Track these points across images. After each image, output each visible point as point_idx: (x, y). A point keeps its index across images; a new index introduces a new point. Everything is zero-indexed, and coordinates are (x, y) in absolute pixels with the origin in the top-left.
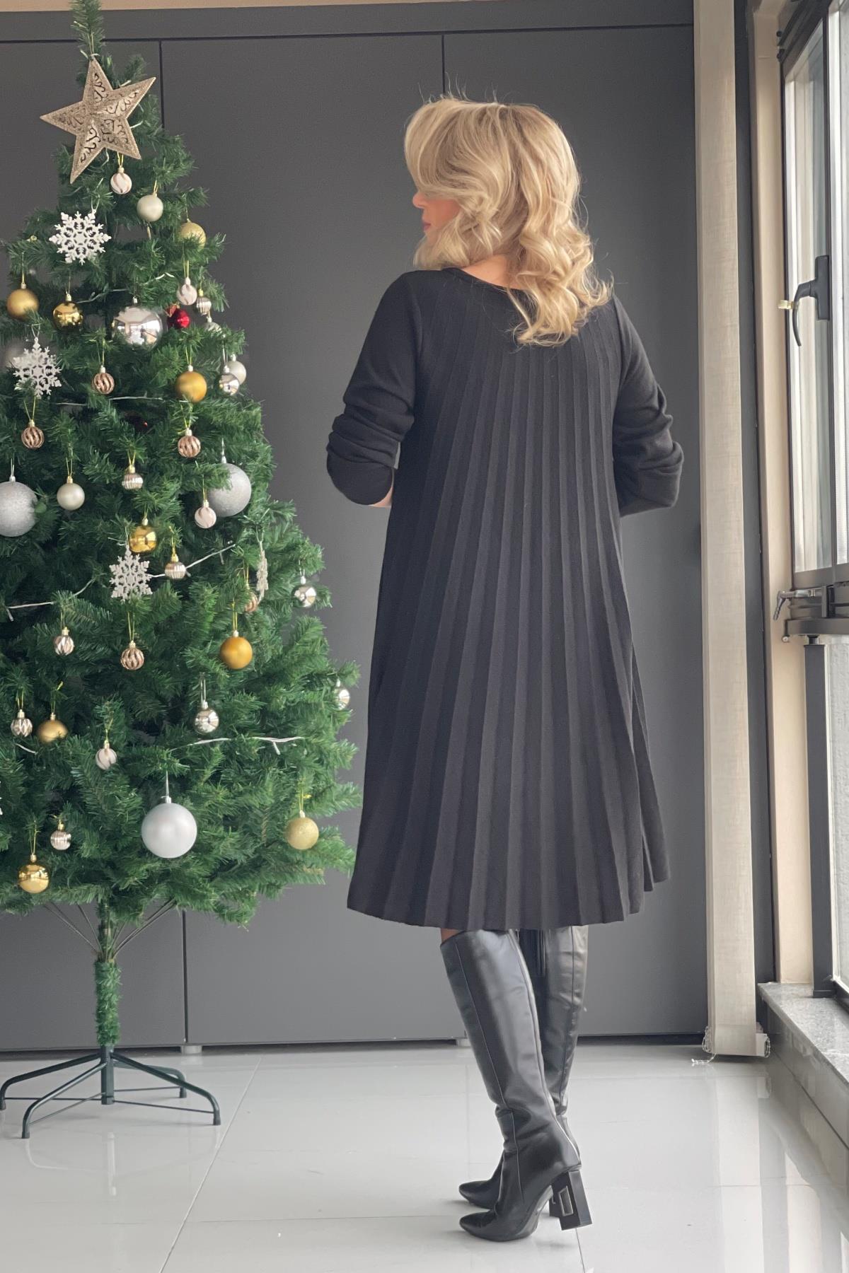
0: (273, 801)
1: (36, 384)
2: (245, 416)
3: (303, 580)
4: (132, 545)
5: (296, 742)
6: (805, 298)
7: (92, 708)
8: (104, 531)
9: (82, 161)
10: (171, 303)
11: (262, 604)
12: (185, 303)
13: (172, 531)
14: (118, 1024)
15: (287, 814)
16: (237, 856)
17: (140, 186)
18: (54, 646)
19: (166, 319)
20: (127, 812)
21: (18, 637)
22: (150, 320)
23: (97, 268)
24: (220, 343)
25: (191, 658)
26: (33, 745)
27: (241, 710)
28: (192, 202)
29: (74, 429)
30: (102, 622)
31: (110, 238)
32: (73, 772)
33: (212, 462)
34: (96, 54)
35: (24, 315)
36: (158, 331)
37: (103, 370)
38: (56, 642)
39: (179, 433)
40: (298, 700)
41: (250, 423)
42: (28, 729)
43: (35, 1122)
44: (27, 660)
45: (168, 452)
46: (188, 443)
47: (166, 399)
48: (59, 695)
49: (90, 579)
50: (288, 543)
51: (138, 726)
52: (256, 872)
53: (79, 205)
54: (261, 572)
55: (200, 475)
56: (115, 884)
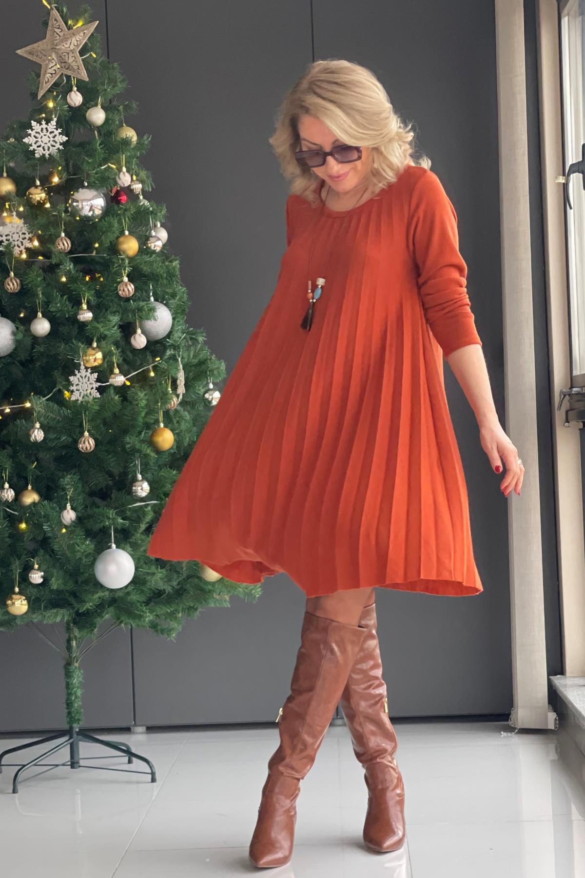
1: (15, 246)
2: (167, 267)
3: (211, 386)
4: (85, 362)
6: (575, 174)
7: (58, 480)
8: (65, 352)
9: (46, 83)
10: (112, 185)
11: (181, 404)
12: (122, 186)
13: (114, 351)
14: (82, 710)
16: (165, 587)
17: (89, 101)
18: (29, 436)
19: (110, 198)
20: (84, 556)
21: (4, 431)
22: (97, 198)
23: (58, 161)
24: (148, 214)
25: (129, 443)
26: (15, 508)
27: (166, 481)
28: (127, 111)
29: (43, 278)
30: (66, 418)
31: (67, 138)
32: (44, 527)
33: (143, 301)
34: (56, 5)
35: (6, 196)
36: (103, 206)
37: (63, 235)
38: (31, 432)
39: (118, 280)
41: (170, 272)
42: (11, 497)
43: (20, 782)
44: (11, 446)
45: (111, 294)
46: (125, 287)
47: (109, 255)
48: (35, 472)
49: (55, 387)
50: (200, 359)
51: (92, 494)
52: (179, 599)
53: (44, 115)
54: (180, 380)
55: (134, 310)
56: (76, 608)
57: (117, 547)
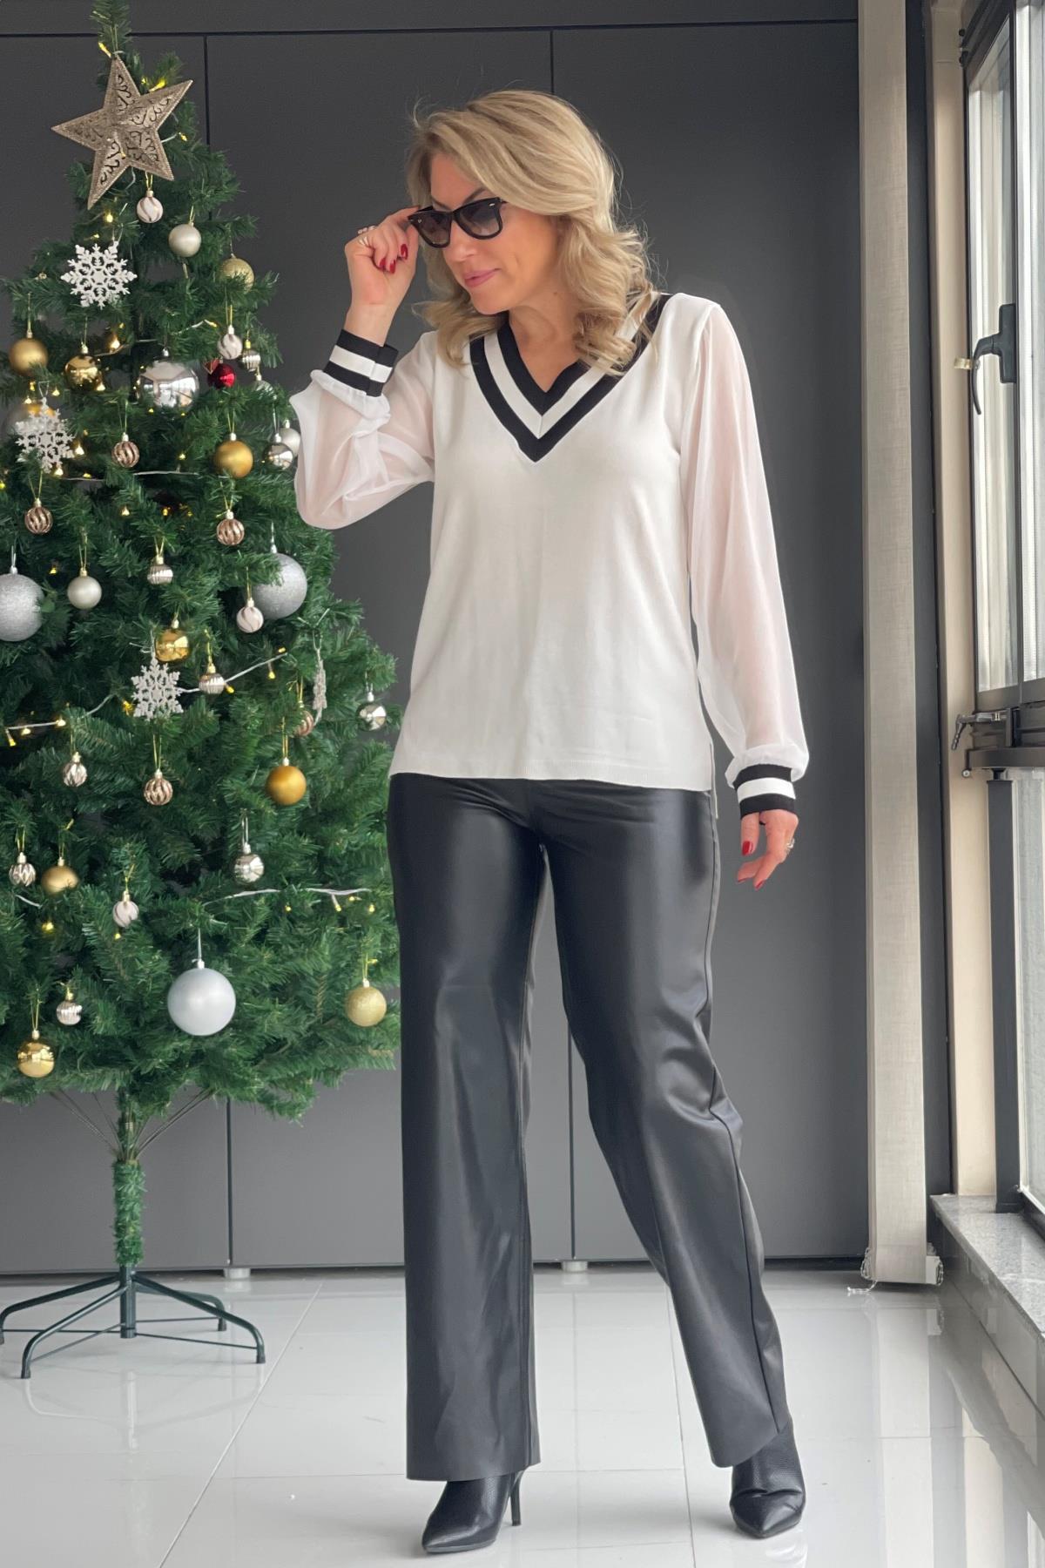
0: (330, 967)
1: (44, 455)
3: (371, 698)
4: (158, 652)
5: (360, 894)
6: (986, 356)
7: (110, 852)
8: (125, 635)
10: (210, 357)
11: (319, 726)
12: (228, 357)
13: (208, 635)
14: (142, 1240)
15: (348, 982)
16: (287, 1035)
17: (173, 216)
18: (61, 776)
19: (206, 377)
20: (150, 979)
21: (20, 765)
22: (184, 377)
23: (119, 313)
24: (270, 406)
25: (230, 791)
26: (36, 896)
27: (292, 855)
28: (237, 233)
29: (90, 510)
30: (123, 746)
31: (136, 276)
32: (84, 930)
33: (259, 553)
34: (121, 52)
35: (30, 370)
37: (126, 438)
38: (65, 770)
39: (218, 516)
40: (362, 844)
42: (30, 877)
43: (35, 1360)
44: (31, 791)
45: (204, 539)
46: (228, 528)
47: (203, 474)
48: (70, 835)
49: (108, 694)
50: (352, 652)
51: (166, 875)
52: (311, 1054)
53: (97, 236)
54: (319, 687)
55: (243, 568)
56: (135, 1068)
57: (206, 966)
